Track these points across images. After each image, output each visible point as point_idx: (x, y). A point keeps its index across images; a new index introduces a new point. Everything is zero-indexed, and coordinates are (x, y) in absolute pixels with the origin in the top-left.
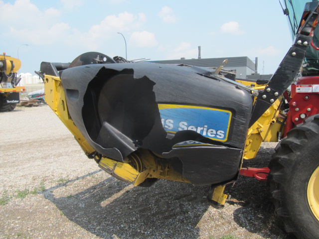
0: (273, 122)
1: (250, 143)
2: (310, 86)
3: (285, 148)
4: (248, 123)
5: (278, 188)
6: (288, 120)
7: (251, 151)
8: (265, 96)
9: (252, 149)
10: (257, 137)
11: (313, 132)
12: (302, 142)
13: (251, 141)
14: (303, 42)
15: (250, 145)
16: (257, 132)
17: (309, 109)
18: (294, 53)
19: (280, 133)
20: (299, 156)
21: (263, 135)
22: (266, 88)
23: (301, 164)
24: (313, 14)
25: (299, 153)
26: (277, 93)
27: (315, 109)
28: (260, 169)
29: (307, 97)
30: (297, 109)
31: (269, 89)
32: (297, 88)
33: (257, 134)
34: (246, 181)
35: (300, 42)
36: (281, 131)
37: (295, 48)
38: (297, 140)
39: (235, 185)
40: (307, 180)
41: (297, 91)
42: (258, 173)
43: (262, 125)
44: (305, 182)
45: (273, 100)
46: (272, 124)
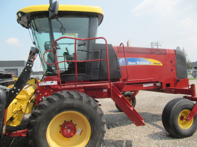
0: (29, 102)
1: (16, 116)
2: (46, 82)
3: (34, 116)
4: (4, 107)
5: (32, 139)
6: (37, 100)
7: (18, 121)
8: (13, 91)
9: (18, 119)
10: (20, 112)
11: (46, 106)
12: (41, 111)
13: (17, 115)
14: (29, 65)
15: (17, 117)
16: (20, 109)
17: (46, 94)
18: (26, 70)
19: (33, 108)
20: (40, 119)
21: (23, 111)
22: (13, 87)
23: (42, 123)
24: (34, 53)
25: (40, 117)
26: (19, 90)
27: (49, 93)
28: (24, 130)
29: (44, 88)
30: (41, 94)
31: (15, 88)
32: (39, 83)
33: (20, 110)
34: (19, 140)
35: (28, 65)
36: (33, 106)
37: (26, 68)
38: (39, 111)
39: (12, 144)
40: (46, 130)
41: (40, 85)
42: (23, 133)
43: (23, 104)
44: (45, 132)
45: (17, 93)
46: (28, 104)
